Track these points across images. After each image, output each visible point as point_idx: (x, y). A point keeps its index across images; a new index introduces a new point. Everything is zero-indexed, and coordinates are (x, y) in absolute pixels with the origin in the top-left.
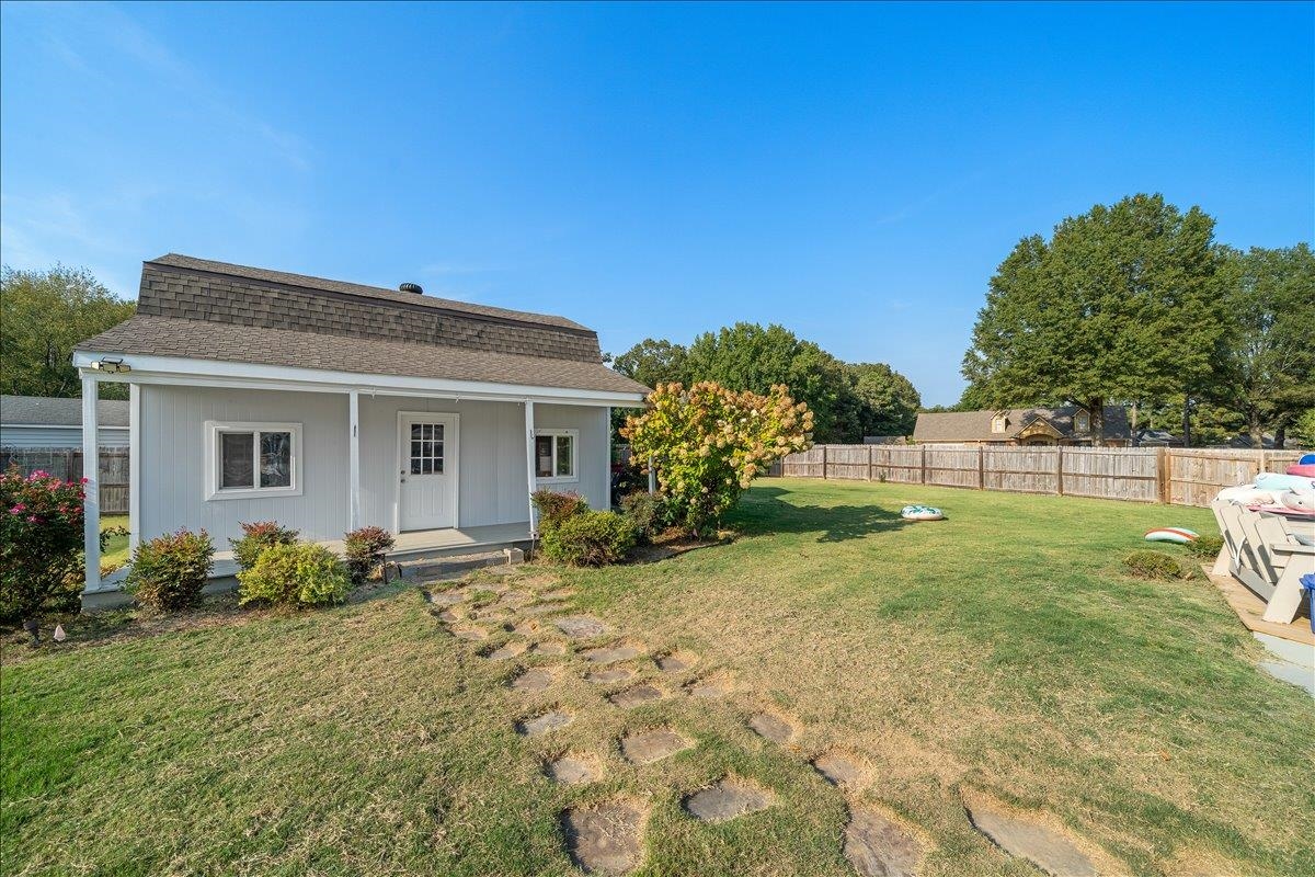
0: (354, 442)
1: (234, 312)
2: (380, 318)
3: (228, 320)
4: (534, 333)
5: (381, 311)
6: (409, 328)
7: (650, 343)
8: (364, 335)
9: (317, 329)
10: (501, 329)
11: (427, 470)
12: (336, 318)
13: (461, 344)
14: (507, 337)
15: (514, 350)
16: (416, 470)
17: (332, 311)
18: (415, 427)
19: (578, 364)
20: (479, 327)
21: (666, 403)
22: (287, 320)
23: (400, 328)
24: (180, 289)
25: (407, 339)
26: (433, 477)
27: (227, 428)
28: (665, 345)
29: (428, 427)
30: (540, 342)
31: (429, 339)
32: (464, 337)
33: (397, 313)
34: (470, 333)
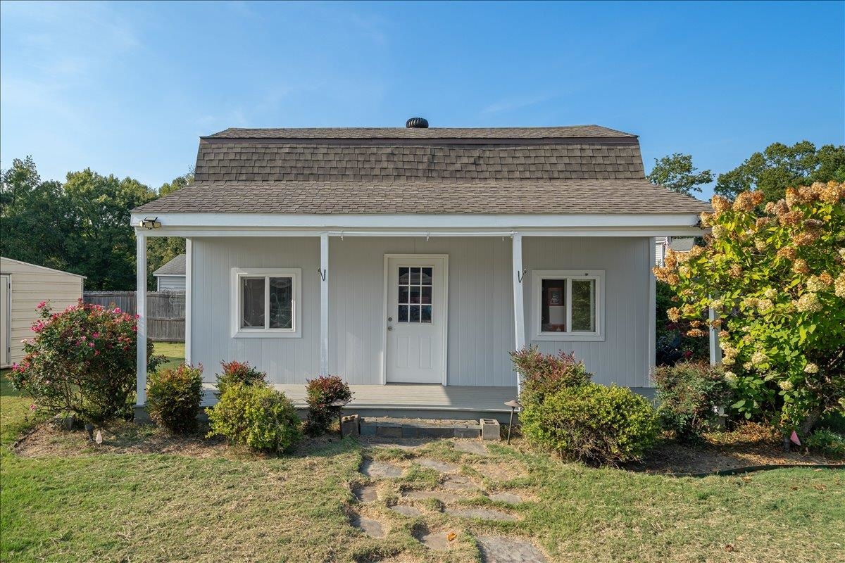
0: (325, 286)
1: (256, 170)
2: (373, 158)
3: (251, 177)
4: (544, 151)
5: (374, 150)
6: (400, 165)
7: (777, 150)
8: (358, 177)
9: (317, 177)
10: (502, 152)
11: (415, 318)
12: (334, 164)
13: (456, 175)
14: (510, 161)
15: (517, 175)
16: (403, 318)
17: (331, 157)
18: (403, 271)
19: (606, 183)
20: (476, 153)
21: (731, 226)
22: (294, 172)
23: (391, 166)
24: (221, 157)
25: (398, 176)
26: (420, 326)
27: (246, 273)
28: (807, 148)
29: (415, 270)
30: (554, 160)
31: (420, 174)
32: (458, 167)
33: (389, 151)
34: (465, 160)
